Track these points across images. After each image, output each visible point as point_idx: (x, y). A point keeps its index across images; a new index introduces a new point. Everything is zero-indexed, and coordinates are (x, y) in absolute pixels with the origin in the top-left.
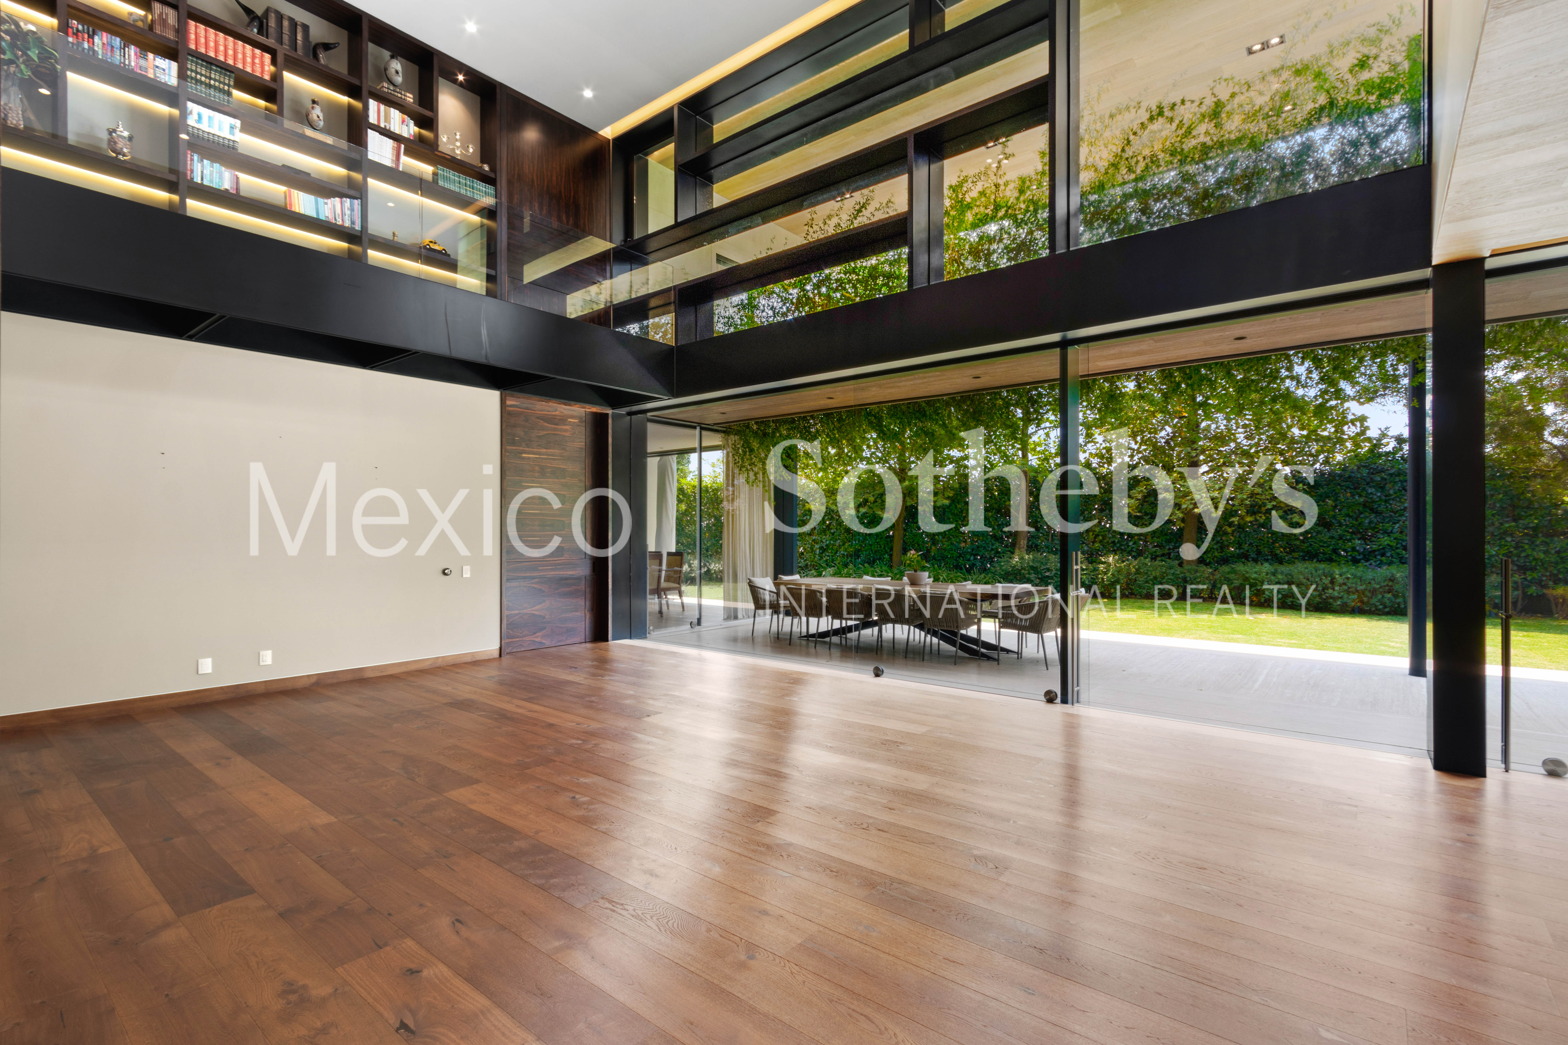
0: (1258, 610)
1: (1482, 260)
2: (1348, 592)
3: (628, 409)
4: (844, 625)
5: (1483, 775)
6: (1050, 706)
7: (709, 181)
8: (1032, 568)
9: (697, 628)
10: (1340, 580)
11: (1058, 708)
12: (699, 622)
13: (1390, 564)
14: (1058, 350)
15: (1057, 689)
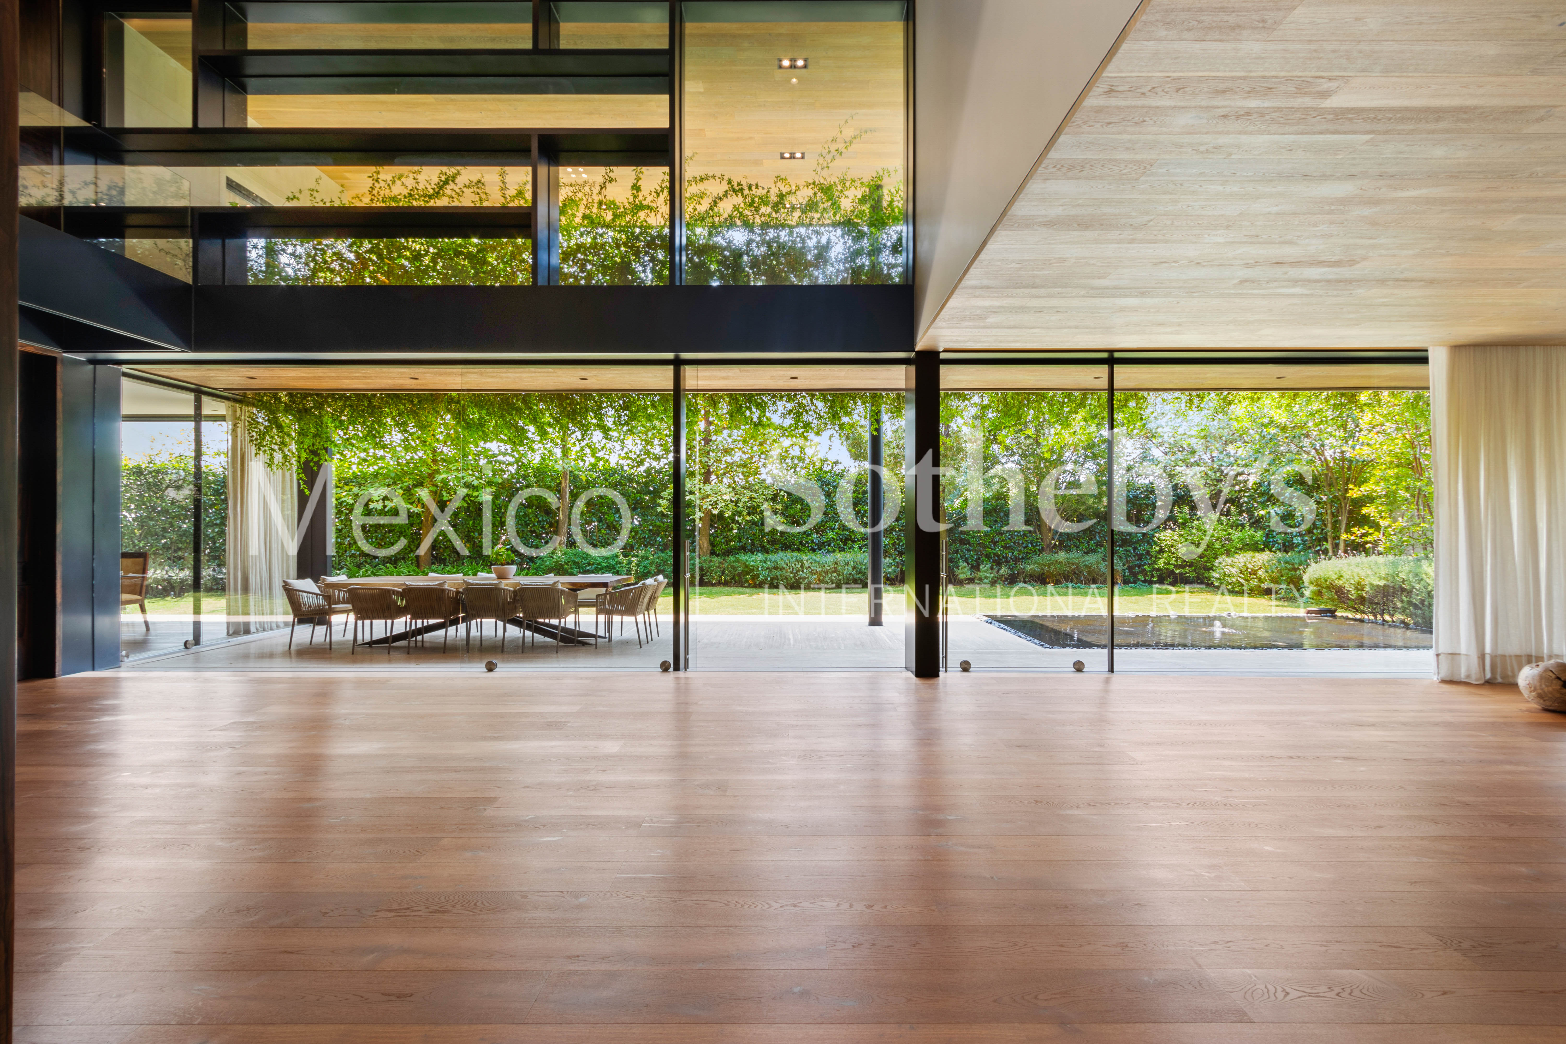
0: (755, 590)
1: (939, 353)
2: (812, 573)
3: (90, 355)
4: (425, 624)
5: (938, 676)
6: (666, 674)
7: (242, 89)
8: (575, 562)
9: (195, 649)
10: (807, 564)
11: (672, 675)
12: (197, 640)
13: (834, 551)
14: (672, 367)
15: (671, 660)
